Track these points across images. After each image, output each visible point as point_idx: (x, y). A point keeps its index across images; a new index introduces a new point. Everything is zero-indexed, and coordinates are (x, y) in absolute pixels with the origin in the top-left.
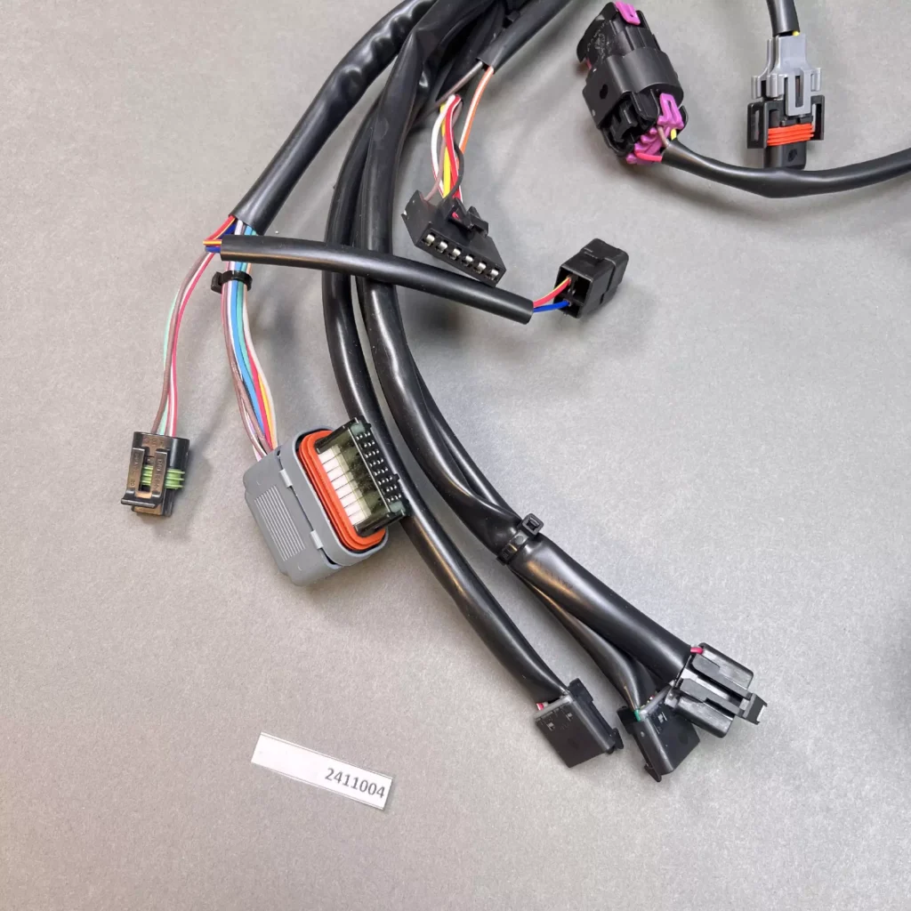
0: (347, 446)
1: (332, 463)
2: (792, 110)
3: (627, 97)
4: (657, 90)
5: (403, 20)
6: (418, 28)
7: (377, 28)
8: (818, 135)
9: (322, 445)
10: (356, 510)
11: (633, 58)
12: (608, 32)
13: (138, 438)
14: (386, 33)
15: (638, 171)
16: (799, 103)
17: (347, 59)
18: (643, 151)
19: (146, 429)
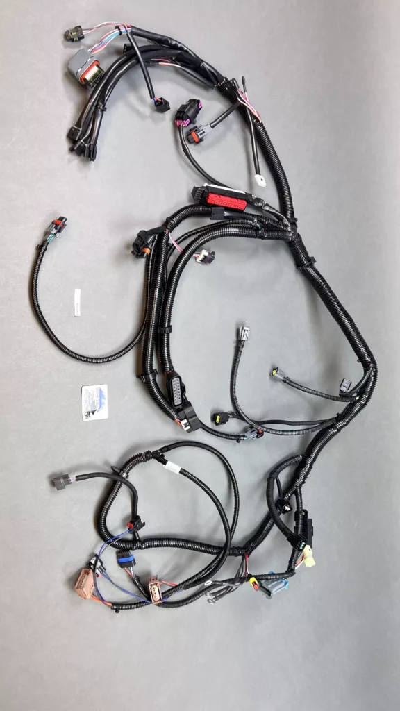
0: (99, 71)
1: (95, 70)
2: (199, 134)
3: (184, 112)
4: (189, 118)
5: (183, 48)
6: (183, 52)
7: (179, 43)
8: (197, 143)
9: (97, 66)
10: (88, 77)
11: (192, 110)
12: (194, 104)
13: (80, 27)
14: (179, 45)
15: (174, 124)
16: (201, 134)
17: (171, 39)
18: (178, 123)
19: (82, 28)
